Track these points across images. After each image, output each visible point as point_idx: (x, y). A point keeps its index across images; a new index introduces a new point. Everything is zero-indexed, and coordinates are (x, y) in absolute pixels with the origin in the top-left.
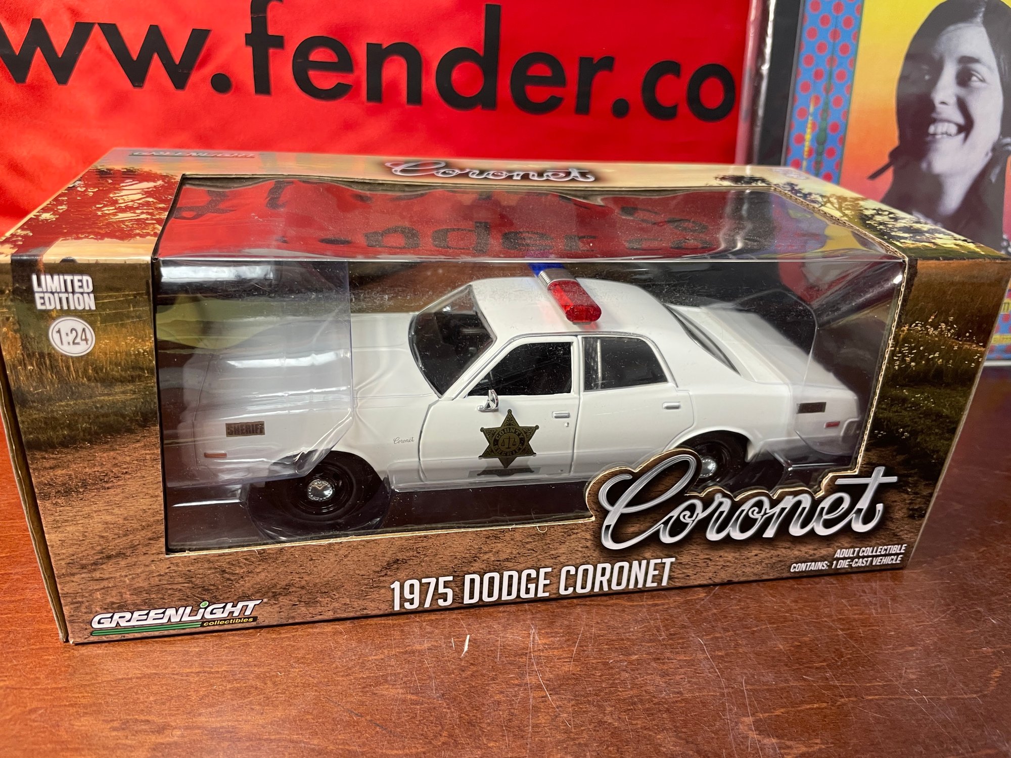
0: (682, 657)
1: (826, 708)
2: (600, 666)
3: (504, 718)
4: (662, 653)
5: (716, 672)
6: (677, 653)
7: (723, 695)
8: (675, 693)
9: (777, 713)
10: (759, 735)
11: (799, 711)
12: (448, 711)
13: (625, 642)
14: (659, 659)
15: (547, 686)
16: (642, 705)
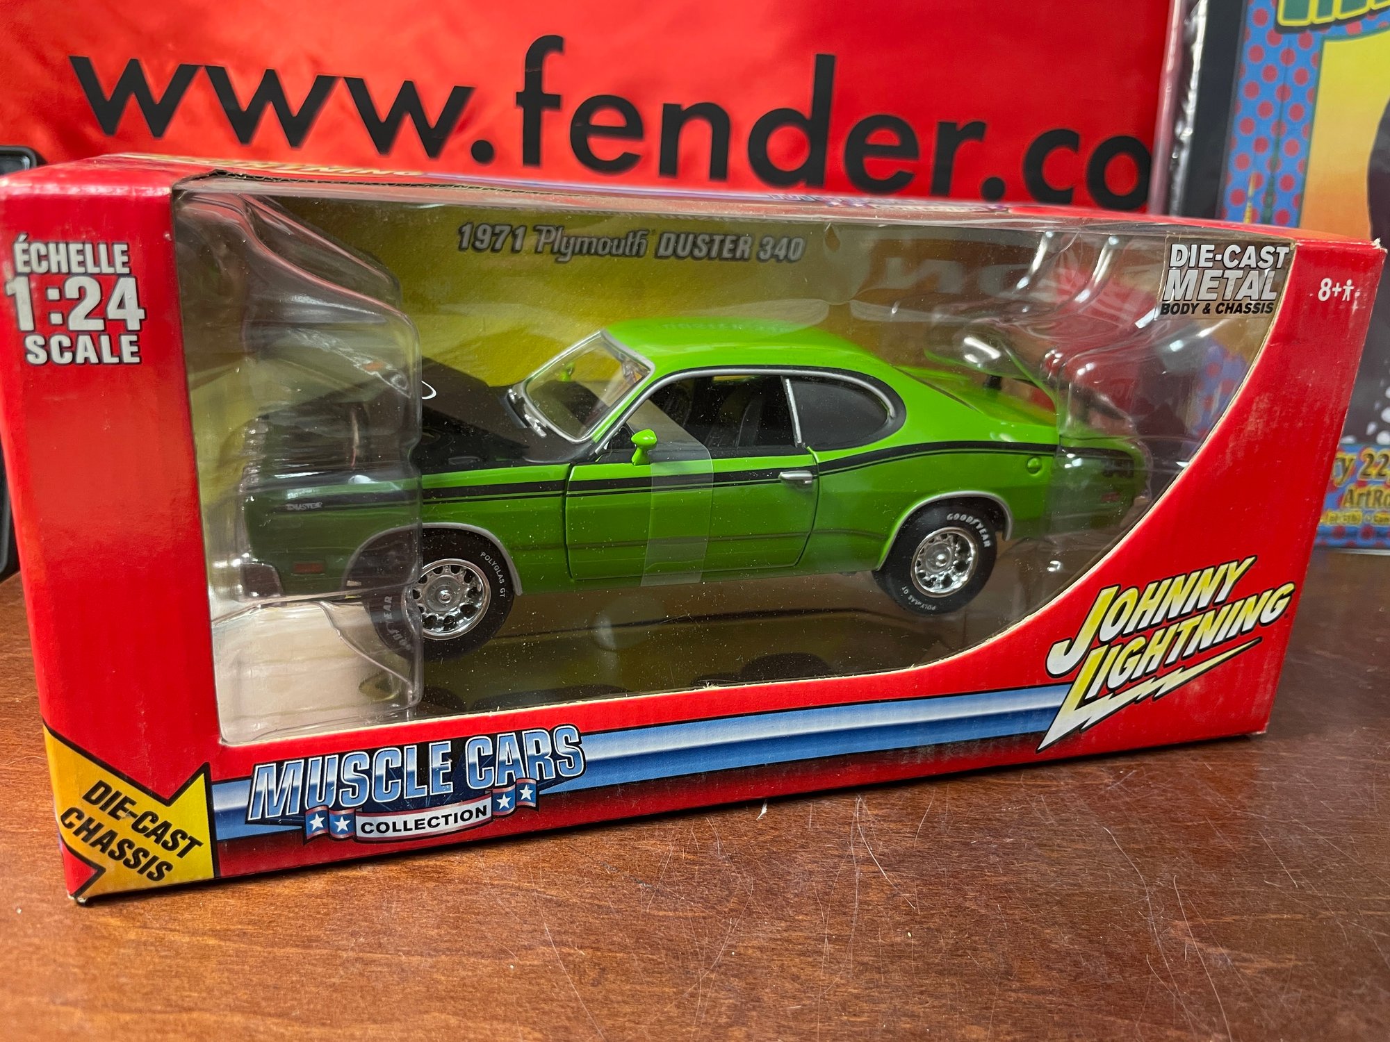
0: (1080, 846)
1: (1302, 920)
2: (957, 846)
3: (818, 890)
4: (1050, 839)
5: (1132, 867)
6: (1073, 841)
7: (1144, 893)
8: (1072, 885)
9: (1229, 919)
10: (1201, 942)
11: (1261, 921)
12: (739, 875)
13: (994, 822)
14: (1045, 845)
15: (880, 861)
16: (1020, 894)
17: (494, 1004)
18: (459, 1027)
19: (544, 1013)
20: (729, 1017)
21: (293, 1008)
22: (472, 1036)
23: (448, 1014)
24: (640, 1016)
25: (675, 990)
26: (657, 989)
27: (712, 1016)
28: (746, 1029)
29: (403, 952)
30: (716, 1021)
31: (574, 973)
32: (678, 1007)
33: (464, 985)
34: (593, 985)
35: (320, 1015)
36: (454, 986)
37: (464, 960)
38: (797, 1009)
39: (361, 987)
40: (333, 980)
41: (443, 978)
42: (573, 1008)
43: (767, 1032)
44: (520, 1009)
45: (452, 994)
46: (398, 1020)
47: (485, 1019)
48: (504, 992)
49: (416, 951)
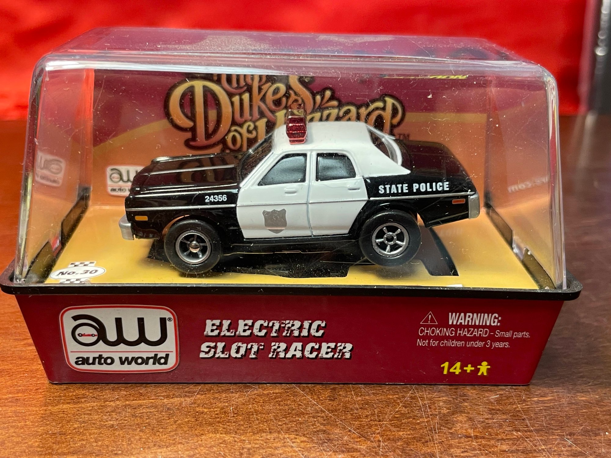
17: (257, 422)
18: (235, 441)
19: (301, 423)
20: (448, 409)
21: (82, 446)
22: (249, 446)
23: (222, 434)
24: (379, 416)
25: (397, 396)
26: (383, 397)
27: (435, 409)
28: (466, 415)
29: (163, 396)
30: (440, 413)
31: (312, 394)
32: (406, 407)
33: (225, 412)
34: (331, 400)
35: (110, 448)
36: (217, 414)
37: (217, 395)
38: (497, 398)
39: (138, 424)
40: (112, 423)
41: (206, 410)
42: (323, 417)
43: (482, 414)
44: (280, 423)
45: (218, 420)
46: (181, 443)
47: (254, 434)
48: (260, 413)
49: (174, 394)
